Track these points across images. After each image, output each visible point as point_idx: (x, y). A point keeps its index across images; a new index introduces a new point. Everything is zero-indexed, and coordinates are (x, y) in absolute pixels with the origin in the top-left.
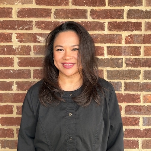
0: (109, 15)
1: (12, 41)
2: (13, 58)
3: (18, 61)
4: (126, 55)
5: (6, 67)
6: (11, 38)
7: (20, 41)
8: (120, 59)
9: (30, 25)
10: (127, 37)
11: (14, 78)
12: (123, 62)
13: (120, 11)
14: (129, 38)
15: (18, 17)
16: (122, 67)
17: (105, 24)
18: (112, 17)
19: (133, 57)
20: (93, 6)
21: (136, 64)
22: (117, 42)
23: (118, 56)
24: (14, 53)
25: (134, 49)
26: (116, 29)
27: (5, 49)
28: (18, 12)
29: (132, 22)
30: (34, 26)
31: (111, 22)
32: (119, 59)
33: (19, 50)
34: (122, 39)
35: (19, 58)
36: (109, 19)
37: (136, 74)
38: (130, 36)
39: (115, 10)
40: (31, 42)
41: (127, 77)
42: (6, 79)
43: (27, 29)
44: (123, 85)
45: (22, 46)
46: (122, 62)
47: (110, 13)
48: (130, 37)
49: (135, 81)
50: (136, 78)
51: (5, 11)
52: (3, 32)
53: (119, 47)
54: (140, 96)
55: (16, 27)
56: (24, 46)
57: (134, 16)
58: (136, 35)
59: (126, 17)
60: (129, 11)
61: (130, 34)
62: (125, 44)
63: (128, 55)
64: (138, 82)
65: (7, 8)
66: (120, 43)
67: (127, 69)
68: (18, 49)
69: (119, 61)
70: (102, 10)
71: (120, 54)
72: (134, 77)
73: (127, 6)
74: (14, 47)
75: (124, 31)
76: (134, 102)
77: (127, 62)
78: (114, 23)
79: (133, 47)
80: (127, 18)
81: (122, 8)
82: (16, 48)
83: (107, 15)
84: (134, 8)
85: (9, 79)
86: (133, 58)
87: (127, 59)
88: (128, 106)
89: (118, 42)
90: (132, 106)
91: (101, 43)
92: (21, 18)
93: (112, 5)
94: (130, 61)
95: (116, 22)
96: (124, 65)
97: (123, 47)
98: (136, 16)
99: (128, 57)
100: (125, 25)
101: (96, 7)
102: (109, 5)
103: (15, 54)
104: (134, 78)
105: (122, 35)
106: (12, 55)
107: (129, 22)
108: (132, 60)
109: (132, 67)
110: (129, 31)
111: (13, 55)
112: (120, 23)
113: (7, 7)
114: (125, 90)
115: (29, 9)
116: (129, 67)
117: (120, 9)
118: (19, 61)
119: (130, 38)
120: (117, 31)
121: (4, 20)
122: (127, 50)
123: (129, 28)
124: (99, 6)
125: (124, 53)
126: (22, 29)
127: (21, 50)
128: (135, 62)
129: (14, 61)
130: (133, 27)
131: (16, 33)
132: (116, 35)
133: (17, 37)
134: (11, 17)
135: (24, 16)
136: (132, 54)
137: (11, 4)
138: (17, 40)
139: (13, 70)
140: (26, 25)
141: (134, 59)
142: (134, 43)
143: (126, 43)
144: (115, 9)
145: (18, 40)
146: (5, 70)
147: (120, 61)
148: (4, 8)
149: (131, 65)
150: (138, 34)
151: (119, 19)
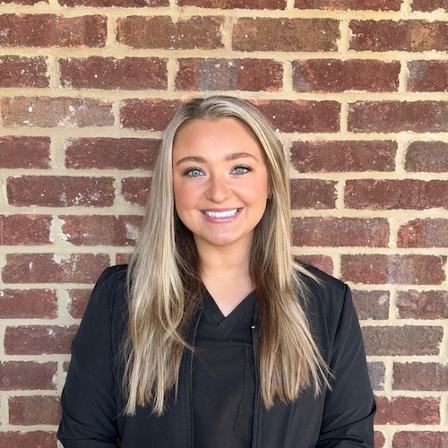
0: (350, 158)
1: (51, 239)
2: (55, 291)
3: (70, 300)
4: (401, 283)
5: (32, 318)
6: (48, 232)
7: (76, 241)
8: (382, 293)
9: (104, 191)
10: (402, 226)
11: (58, 351)
12: (390, 303)
13: (385, 148)
14: (411, 229)
15: (68, 165)
16: (387, 318)
17: (335, 186)
18: (360, 167)
19: (420, 288)
20: (301, 131)
21: (429, 308)
22: (374, 242)
23: (377, 283)
24: (57, 276)
25: (424, 263)
26: (372, 201)
27: (31, 265)
28: (69, 152)
29: (421, 182)
30: (116, 193)
31: (354, 182)
32: (378, 294)
33: (71, 268)
34: (387, 232)
35: (73, 293)
36: (349, 170)
37: (430, 338)
38: (412, 223)
39: (368, 145)
40: (107, 244)
41: (402, 349)
42: (35, 354)
43: (95, 204)
44: (389, 372)
45: (82, 255)
46: (387, 304)
47: (352, 153)
48: (414, 228)
49: (425, 359)
50: (427, 350)
51: (27, 148)
52: (23, 213)
53: (378, 256)
54: (439, 403)
55: (63, 197)
56: (87, 255)
57: (427, 163)
58: (433, 222)
59: (403, 166)
60: (414, 148)
61: (413, 219)
62: (399, 247)
63: (406, 282)
64: (434, 364)
65: (34, 138)
66: (383, 244)
67: (402, 323)
68: (69, 266)
69: (377, 299)
70: (329, 143)
71: (383, 280)
72: (422, 348)
73: (407, 130)
74: (57, 260)
75: (396, 207)
76: (420, 421)
77: (403, 304)
78: (365, 183)
79: (423, 258)
80: (406, 168)
81: (391, 136)
82: (62, 261)
83: (344, 160)
84: (427, 137)
85: (44, 354)
86: (420, 291)
87: (402, 295)
88: (403, 432)
89: (376, 242)
90: (414, 433)
91: (324, 245)
92: (77, 168)
93: (360, 128)
94: (412, 301)
95: (371, 181)
96: (393, 311)
97: (391, 256)
98: (433, 162)
99: (406, 288)
100: (400, 192)
101: (311, 134)
102: (351, 127)
103: (59, 280)
104: (422, 351)
105: (390, 221)
106: (52, 282)
107: (412, 181)
108: (418, 296)
109: (417, 318)
110: (411, 208)
111: (55, 281)
112: (382, 184)
113: (33, 135)
114: (394, 387)
115: (102, 140)
116: (409, 317)
117: (383, 140)
118: (73, 301)
119: (414, 231)
120: (374, 209)
121: (23, 176)
122: (402, 267)
123: (409, 199)
124: (319, 131)
125: (395, 275)
126: (81, 203)
127: (78, 267)
128: (428, 302)
129: (56, 299)
130: (422, 196)
131: (61, 217)
132: (370, 219)
133: (66, 229)
134: (46, 167)
135: (86, 164)
136: (419, 278)
137: (47, 125)
138: (65, 237)
139: (55, 328)
140: (92, 191)
141: (423, 293)
142: (425, 246)
143: (401, 244)
144: (368, 142)
145: (69, 236)
146: (30, 328)
147: (382, 301)
148: (24, 138)
149: (413, 311)
150: (437, 217)
151: (381, 170)
